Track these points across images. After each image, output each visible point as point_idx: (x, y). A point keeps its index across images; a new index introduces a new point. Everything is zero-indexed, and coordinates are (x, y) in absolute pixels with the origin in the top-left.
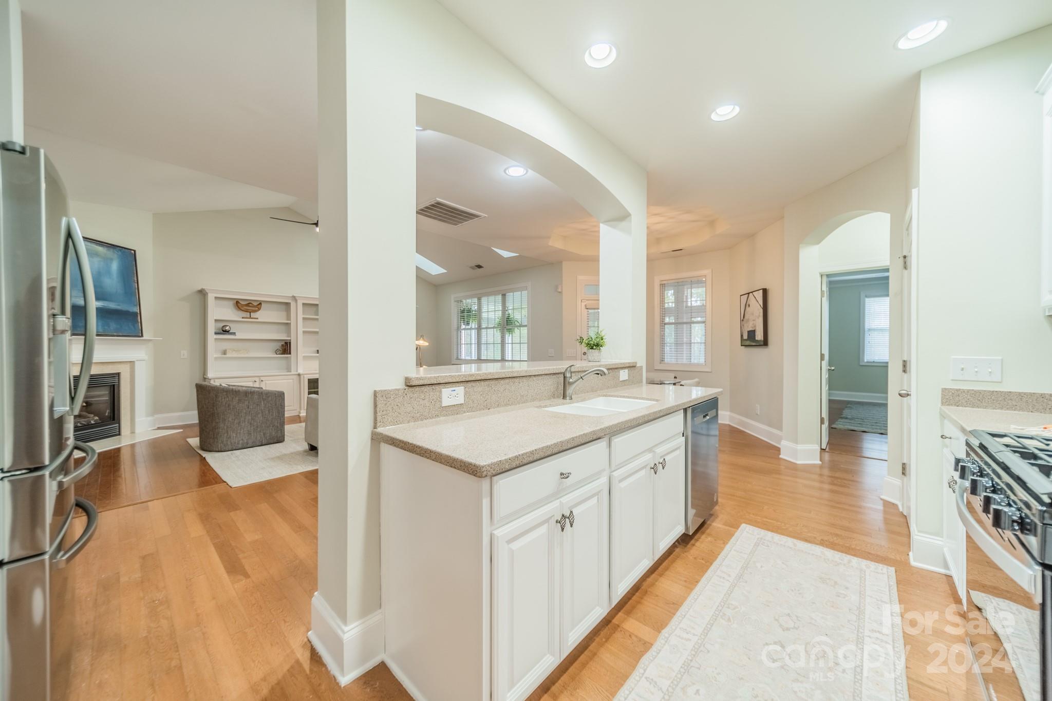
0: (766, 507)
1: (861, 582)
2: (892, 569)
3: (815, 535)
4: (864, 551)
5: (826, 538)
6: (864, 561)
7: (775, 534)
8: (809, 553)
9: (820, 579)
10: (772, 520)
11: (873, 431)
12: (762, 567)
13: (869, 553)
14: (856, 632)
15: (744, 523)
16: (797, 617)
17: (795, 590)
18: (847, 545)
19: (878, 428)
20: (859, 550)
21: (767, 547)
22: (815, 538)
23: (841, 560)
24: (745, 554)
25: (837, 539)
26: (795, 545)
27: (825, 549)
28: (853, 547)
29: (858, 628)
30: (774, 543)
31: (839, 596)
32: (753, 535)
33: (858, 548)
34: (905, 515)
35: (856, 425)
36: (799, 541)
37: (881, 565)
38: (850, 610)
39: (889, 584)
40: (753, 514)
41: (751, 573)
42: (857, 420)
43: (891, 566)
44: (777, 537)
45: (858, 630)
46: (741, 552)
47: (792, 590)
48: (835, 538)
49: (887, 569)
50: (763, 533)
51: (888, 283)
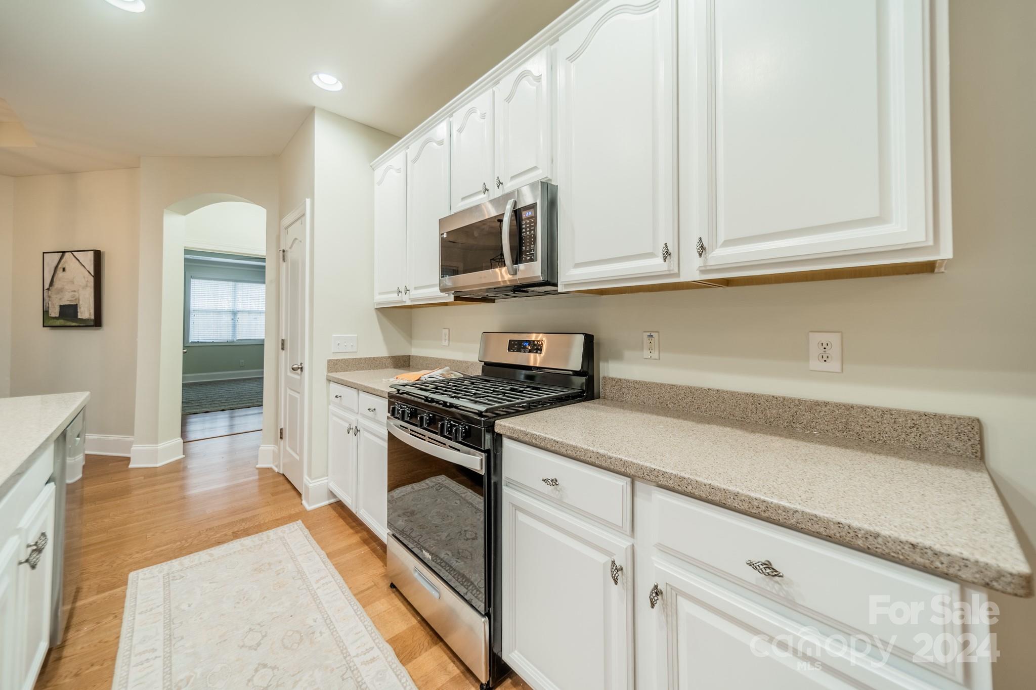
0: (149, 535)
1: (286, 549)
2: (300, 522)
3: (224, 533)
4: (273, 520)
5: (235, 529)
6: (278, 528)
7: (183, 558)
8: (230, 554)
9: (255, 570)
10: (167, 544)
11: (213, 409)
12: (189, 606)
13: (277, 520)
14: (308, 593)
15: (131, 571)
16: (259, 624)
17: (240, 600)
18: (257, 524)
19: (217, 405)
20: (268, 522)
21: (182, 579)
22: (226, 535)
23: (261, 540)
24: (158, 606)
25: (246, 524)
26: (211, 555)
27: (242, 539)
28: (262, 522)
29: (308, 588)
30: (187, 568)
31: (279, 574)
32: (154, 577)
33: (267, 521)
34: (282, 473)
35: (195, 407)
36: (213, 548)
37: (291, 524)
38: (293, 578)
39: (305, 535)
40: (137, 553)
41: (181, 623)
42: (193, 402)
43: (297, 520)
44: (186, 560)
45: (309, 590)
46: (151, 610)
47: (238, 603)
48: (243, 524)
49: (297, 524)
50: (165, 567)
51: (265, 272)
